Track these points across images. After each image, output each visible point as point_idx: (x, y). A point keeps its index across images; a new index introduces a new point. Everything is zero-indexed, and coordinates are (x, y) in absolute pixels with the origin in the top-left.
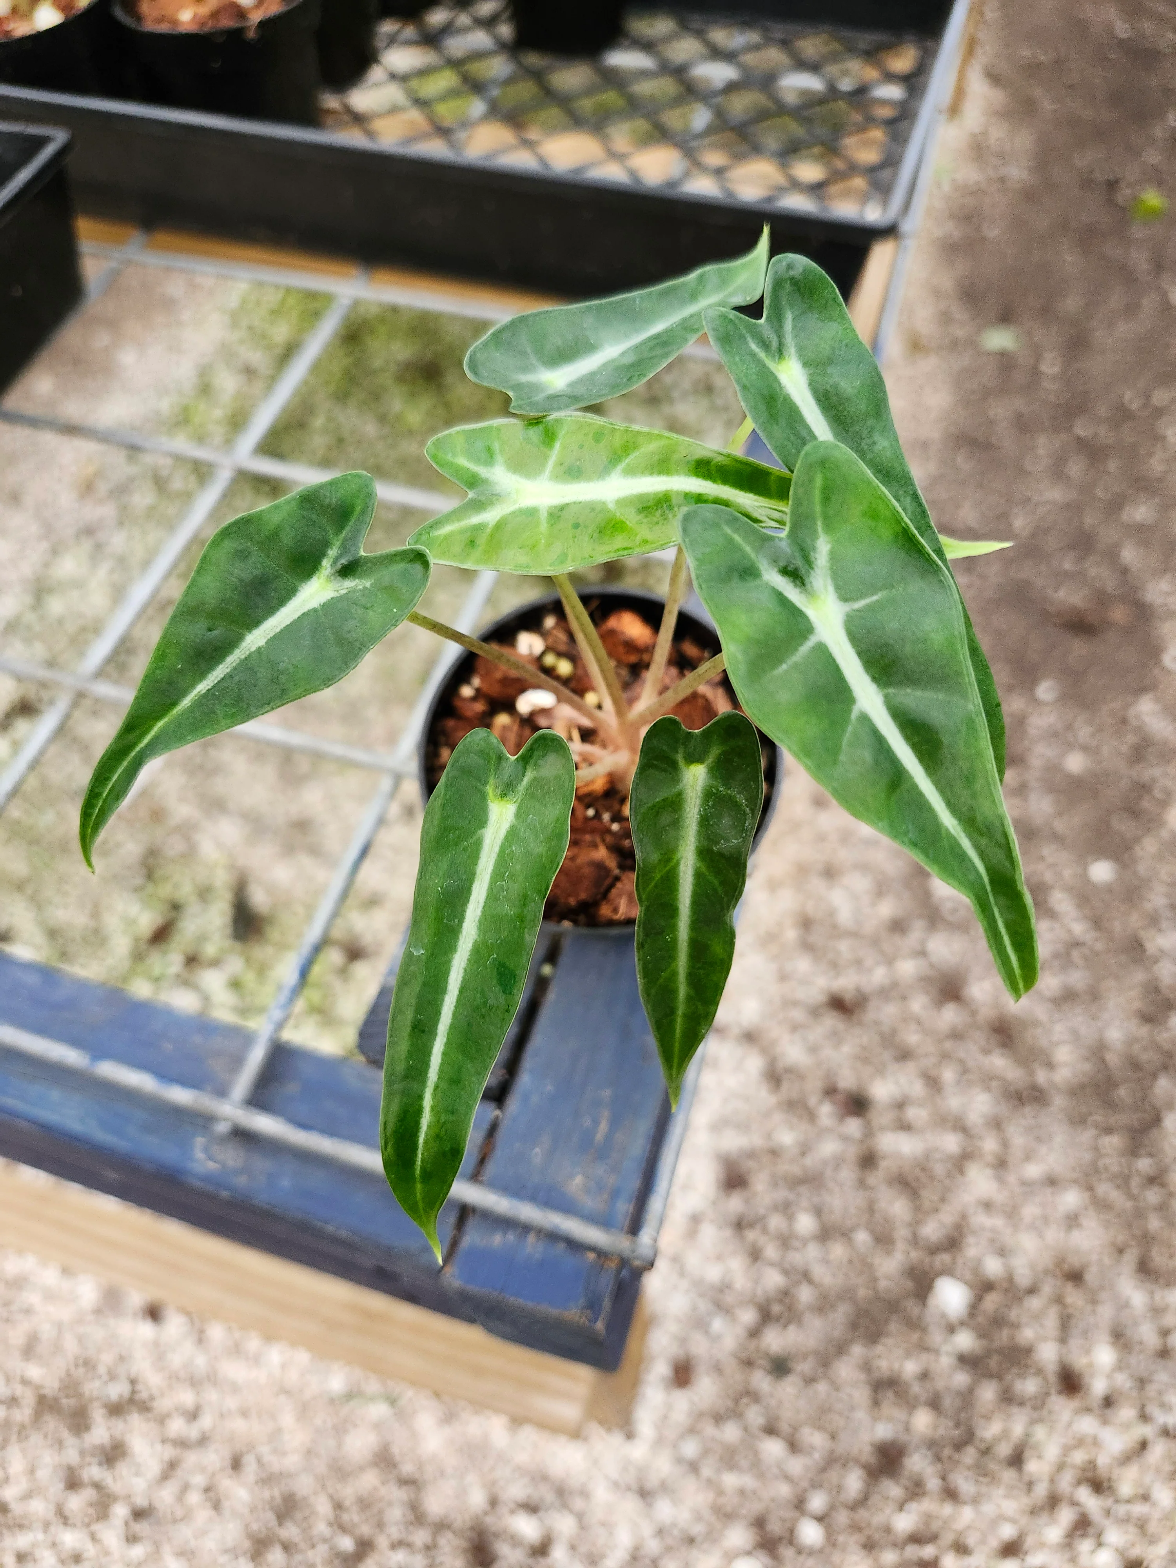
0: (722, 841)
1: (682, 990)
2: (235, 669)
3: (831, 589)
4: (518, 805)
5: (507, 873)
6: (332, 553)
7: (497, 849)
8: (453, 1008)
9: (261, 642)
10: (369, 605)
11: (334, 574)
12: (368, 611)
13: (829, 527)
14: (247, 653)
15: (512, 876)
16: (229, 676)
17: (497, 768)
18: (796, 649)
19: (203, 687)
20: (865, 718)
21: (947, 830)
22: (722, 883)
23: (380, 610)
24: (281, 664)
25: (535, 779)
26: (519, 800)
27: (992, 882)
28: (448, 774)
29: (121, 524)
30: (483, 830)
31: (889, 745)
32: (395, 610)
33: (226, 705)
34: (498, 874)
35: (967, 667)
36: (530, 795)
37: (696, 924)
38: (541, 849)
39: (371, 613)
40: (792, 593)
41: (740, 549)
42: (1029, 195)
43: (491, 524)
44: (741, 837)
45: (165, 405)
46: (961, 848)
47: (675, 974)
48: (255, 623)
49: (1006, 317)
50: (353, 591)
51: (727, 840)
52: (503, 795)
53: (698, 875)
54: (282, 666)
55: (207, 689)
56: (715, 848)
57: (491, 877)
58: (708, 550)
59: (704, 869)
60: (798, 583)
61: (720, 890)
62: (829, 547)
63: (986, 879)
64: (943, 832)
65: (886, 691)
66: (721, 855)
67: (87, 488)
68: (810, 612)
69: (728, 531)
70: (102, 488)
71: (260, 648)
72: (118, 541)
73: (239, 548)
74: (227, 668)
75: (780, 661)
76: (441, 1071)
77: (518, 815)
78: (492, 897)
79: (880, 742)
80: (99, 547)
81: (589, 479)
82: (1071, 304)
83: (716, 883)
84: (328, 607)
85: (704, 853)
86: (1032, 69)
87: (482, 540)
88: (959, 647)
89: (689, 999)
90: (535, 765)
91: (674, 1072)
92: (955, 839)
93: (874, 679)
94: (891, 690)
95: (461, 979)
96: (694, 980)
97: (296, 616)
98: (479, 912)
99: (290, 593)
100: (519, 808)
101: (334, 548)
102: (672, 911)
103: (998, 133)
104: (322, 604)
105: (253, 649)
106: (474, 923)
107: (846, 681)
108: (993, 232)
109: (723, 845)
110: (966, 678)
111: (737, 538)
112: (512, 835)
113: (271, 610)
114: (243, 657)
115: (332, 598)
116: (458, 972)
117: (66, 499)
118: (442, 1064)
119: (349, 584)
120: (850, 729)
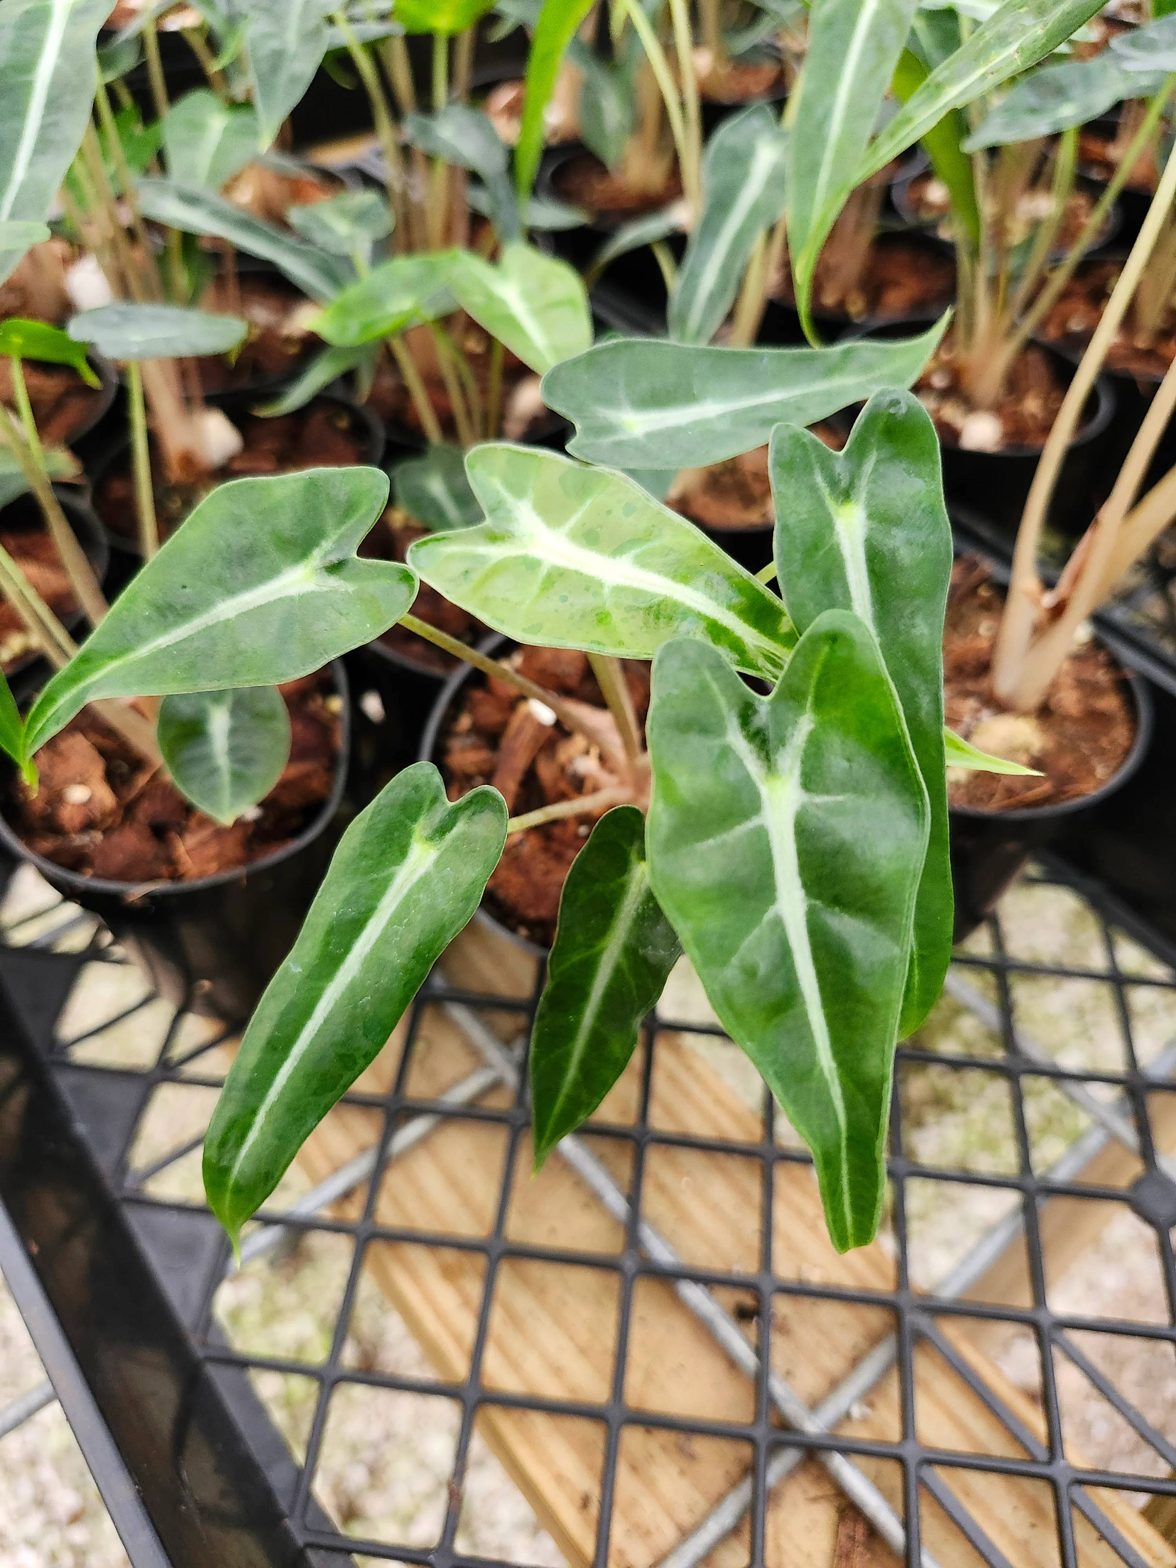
0: (650, 947)
1: (572, 1072)
2: (199, 633)
3: (797, 772)
4: (440, 853)
5: (407, 920)
6: (326, 544)
7: (405, 891)
8: (313, 1034)
9: (231, 615)
10: (344, 611)
11: (321, 569)
12: (342, 617)
13: (819, 704)
14: (216, 621)
15: (409, 924)
16: (189, 639)
17: (429, 810)
18: (732, 827)
19: (163, 641)
20: (778, 924)
21: (821, 1070)
22: (638, 987)
23: (354, 621)
24: (242, 644)
25: (464, 833)
26: (443, 849)
27: (850, 1139)
28: (379, 799)
30: (397, 868)
31: (793, 963)
32: (368, 626)
33: (178, 668)
34: (397, 918)
35: (909, 908)
36: (455, 848)
37: (603, 1015)
38: (446, 907)
39: (343, 620)
40: (753, 765)
41: (712, 701)
43: (493, 561)
44: (669, 951)
46: (829, 1094)
47: (568, 1055)
48: (231, 592)
50: (334, 591)
51: (655, 947)
52: (430, 839)
53: (618, 971)
54: (242, 646)
55: (168, 644)
56: (640, 951)
57: (390, 918)
58: (675, 692)
59: (625, 967)
60: (763, 754)
61: (635, 992)
62: (812, 726)
63: (844, 1135)
64: (816, 1073)
65: (813, 902)
66: (645, 960)
68: (765, 790)
69: (707, 675)
71: (228, 620)
73: (236, 512)
74: (193, 629)
75: (708, 836)
76: (282, 1094)
77: (437, 863)
78: (384, 940)
79: (785, 954)
81: (601, 551)
83: (633, 984)
84: (306, 599)
85: (630, 951)
87: (476, 577)
88: (908, 883)
89: (576, 1084)
90: (470, 818)
91: (544, 1143)
92: (826, 1082)
93: (805, 885)
94: (818, 903)
95: (330, 1009)
96: (585, 1066)
97: (272, 599)
98: (368, 949)
99: (272, 572)
100: (440, 857)
101: (330, 541)
102: (583, 995)
104: (301, 595)
105: (222, 619)
106: (359, 959)
107: (773, 878)
109: (649, 952)
110: (904, 919)
111: (715, 687)
112: (424, 882)
113: (249, 584)
114: (210, 623)
115: (313, 592)
116: (329, 1002)
118: (285, 1087)
119: (333, 582)
120: (756, 931)
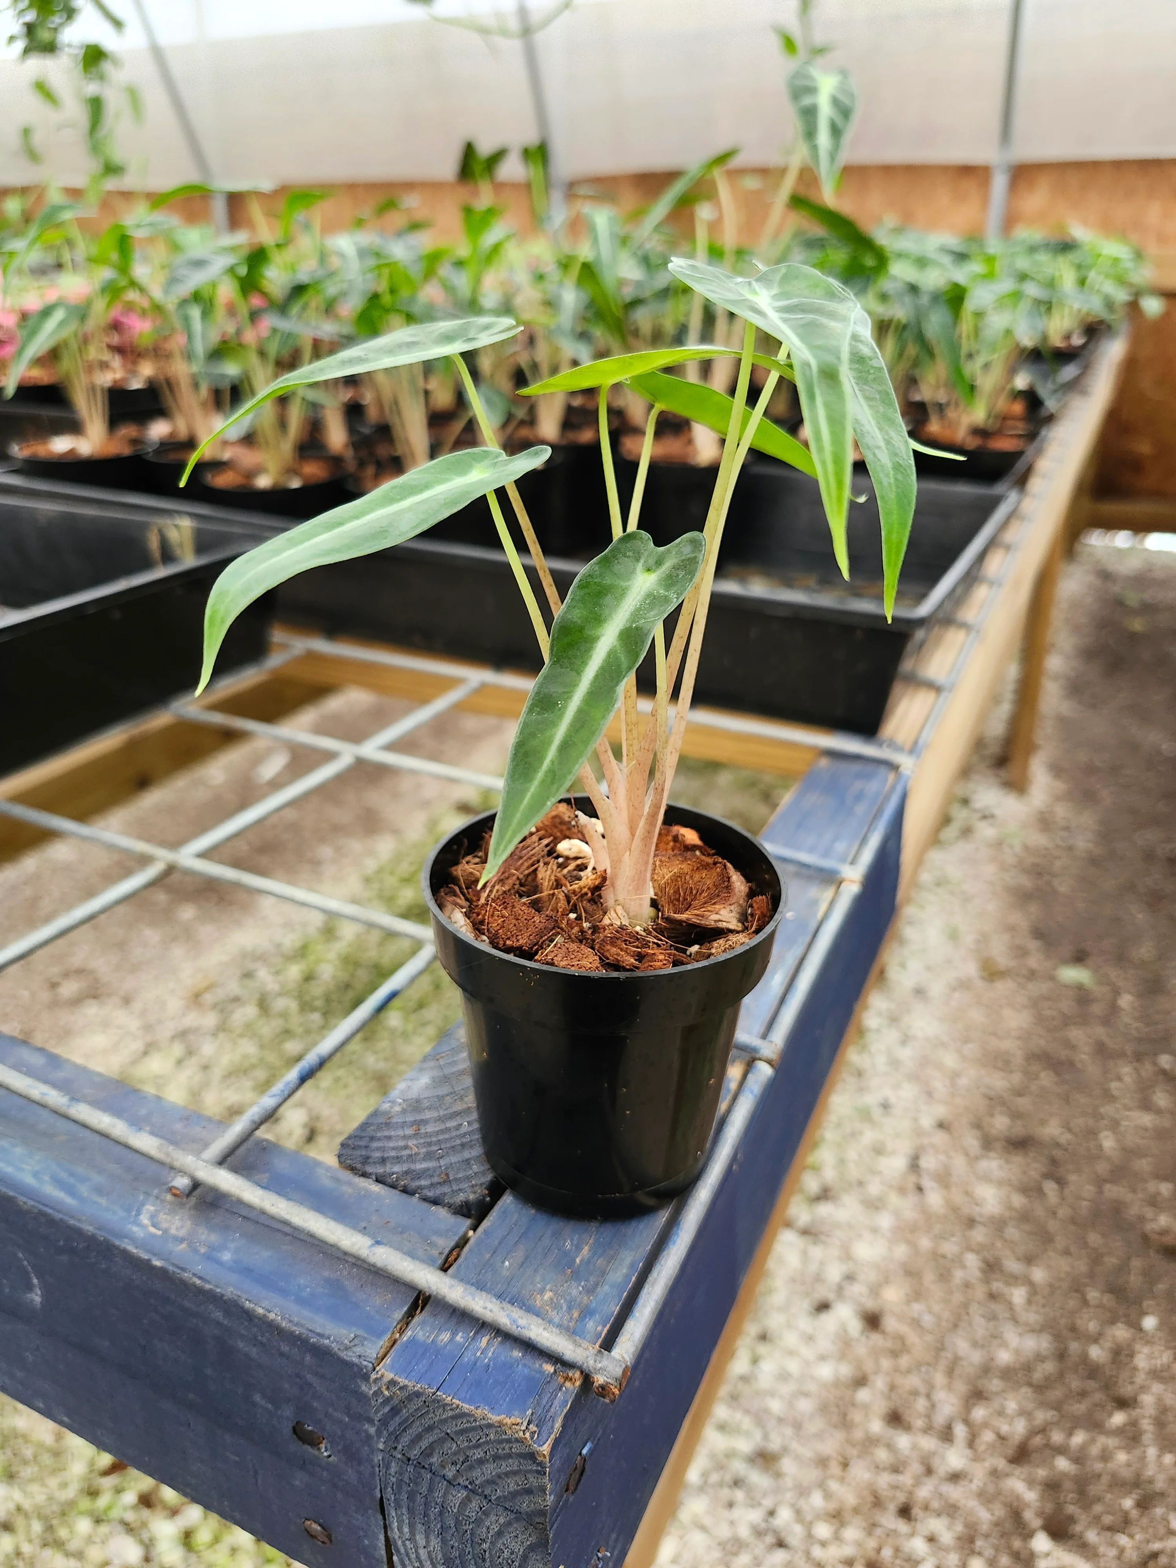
29: (214, 1035)
42: (1094, 861)
45: (290, 941)
49: (1079, 958)
67: (196, 999)
70: (208, 998)
72: (208, 1049)
80: (190, 1052)
82: (1145, 951)
86: (1090, 770)
103: (1061, 812)
108: (1063, 887)
117: (174, 1004)
